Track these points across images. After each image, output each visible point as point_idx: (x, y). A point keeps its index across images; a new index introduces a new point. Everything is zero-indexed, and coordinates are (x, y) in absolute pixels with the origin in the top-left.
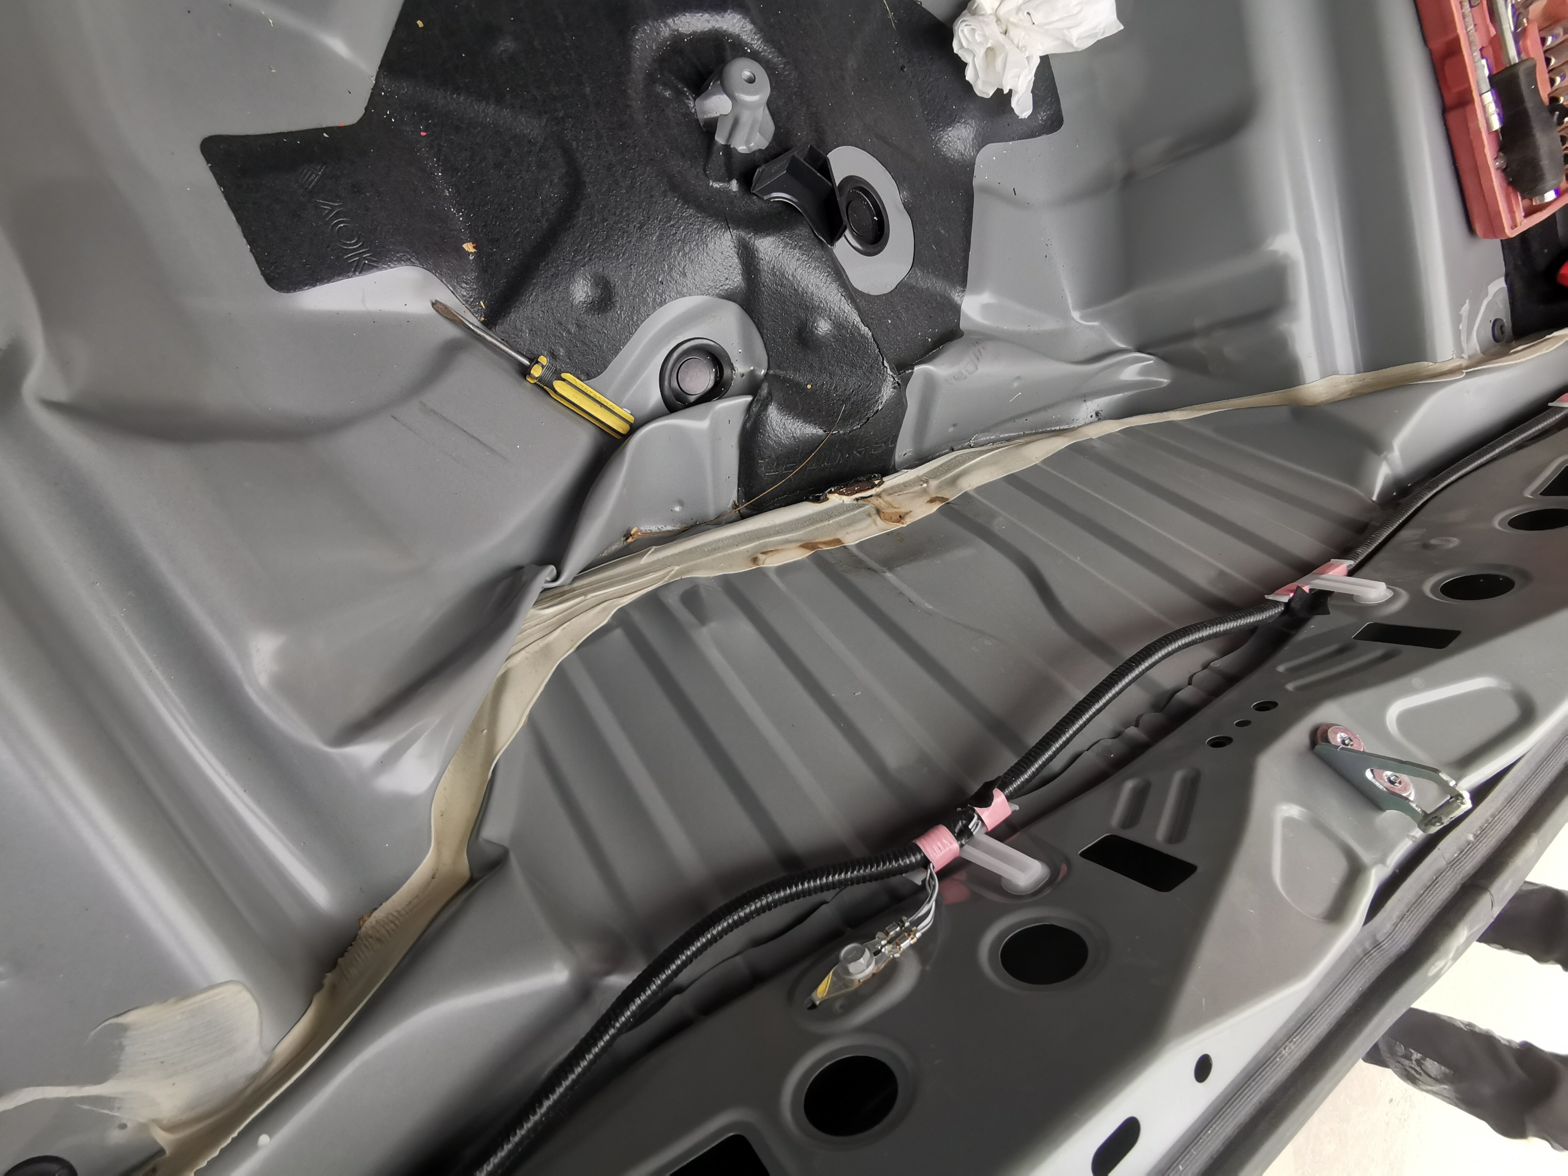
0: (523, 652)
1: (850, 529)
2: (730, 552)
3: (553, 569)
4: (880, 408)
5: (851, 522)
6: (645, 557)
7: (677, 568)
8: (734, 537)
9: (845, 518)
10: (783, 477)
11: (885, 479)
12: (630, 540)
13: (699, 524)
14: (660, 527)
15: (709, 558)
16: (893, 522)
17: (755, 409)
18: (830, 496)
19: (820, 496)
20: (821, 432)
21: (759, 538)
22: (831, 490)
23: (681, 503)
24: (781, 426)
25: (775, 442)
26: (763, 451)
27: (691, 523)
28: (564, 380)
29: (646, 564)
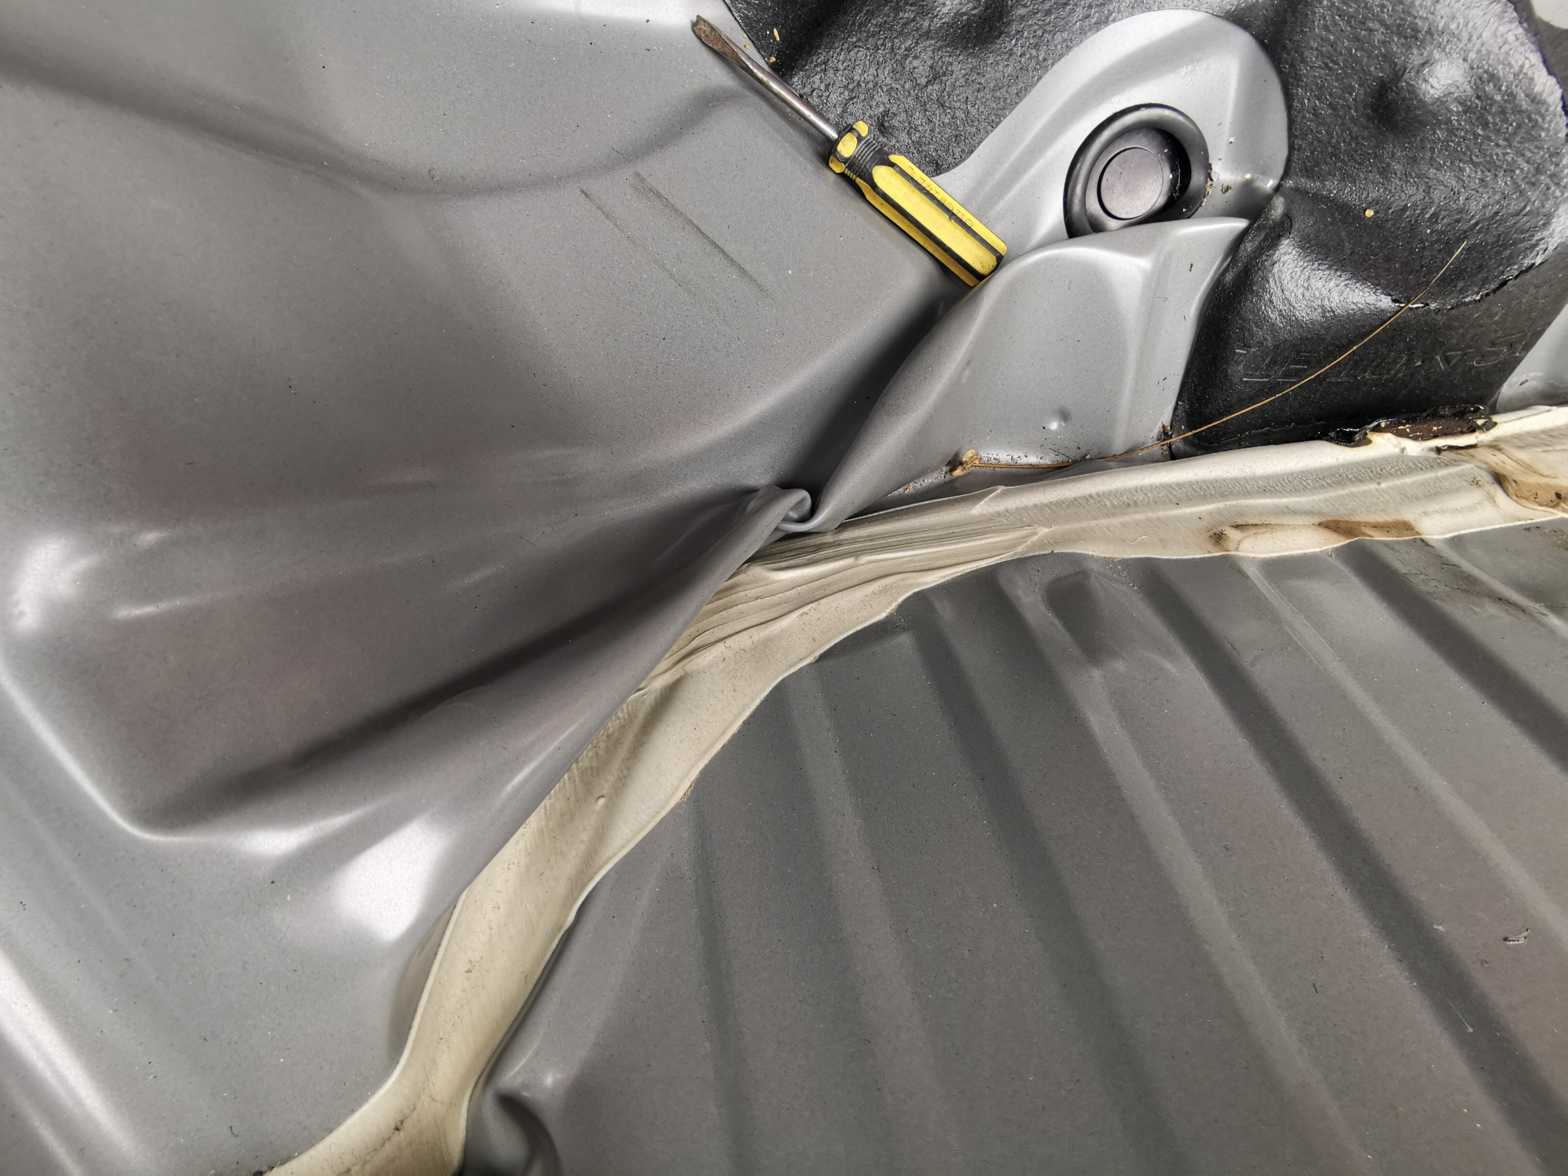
0: (720, 647)
1: (1433, 506)
2: (1161, 514)
3: (803, 500)
4: (1538, 261)
5: (1433, 493)
6: (982, 503)
7: (1043, 531)
8: (1169, 487)
9: (1414, 483)
10: (1273, 388)
11: (1495, 418)
12: (958, 472)
13: (1091, 459)
14: (1015, 457)
15: (1115, 521)
16: (1541, 505)
17: (1249, 246)
18: (1375, 438)
19: (1355, 433)
20: (1385, 302)
21: (1223, 496)
22: (1379, 425)
23: (1064, 416)
24: (1300, 282)
25: (1281, 315)
26: (1250, 330)
27: (1074, 454)
28: (892, 165)
29: (982, 515)
